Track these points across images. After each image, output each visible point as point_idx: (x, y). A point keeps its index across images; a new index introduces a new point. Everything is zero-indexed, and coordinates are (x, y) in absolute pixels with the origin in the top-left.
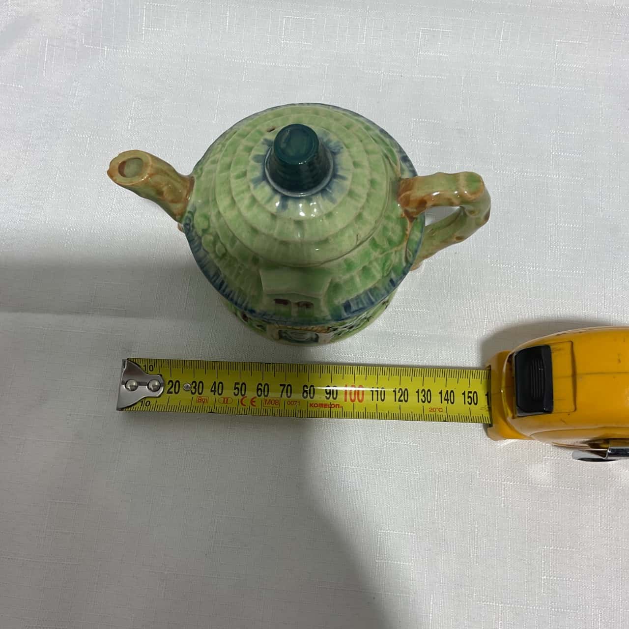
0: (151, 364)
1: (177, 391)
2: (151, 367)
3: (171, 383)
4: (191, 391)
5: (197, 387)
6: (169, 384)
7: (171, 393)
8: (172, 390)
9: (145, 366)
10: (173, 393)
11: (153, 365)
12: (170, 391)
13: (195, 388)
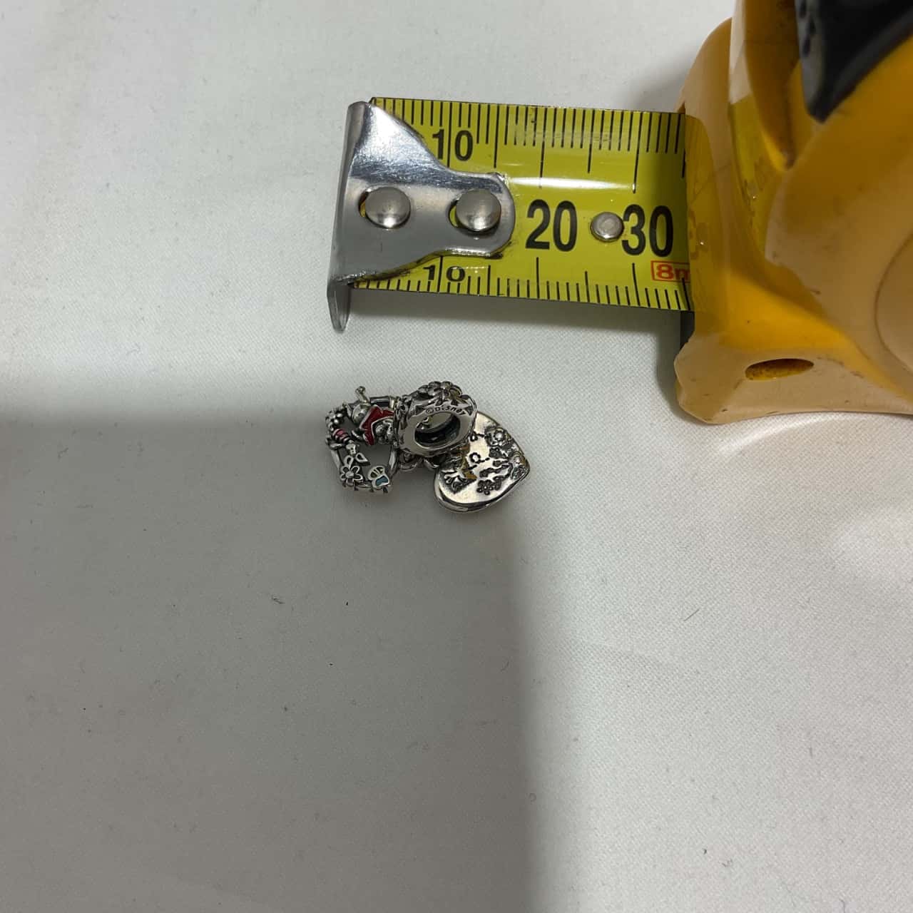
0: (464, 127)
1: (565, 240)
2: (464, 139)
3: (539, 213)
4: (625, 244)
5: (646, 230)
6: (531, 214)
7: (545, 246)
8: (547, 236)
9: (439, 136)
10: (553, 245)
11: (473, 131)
12: (538, 239)
13: (637, 230)
